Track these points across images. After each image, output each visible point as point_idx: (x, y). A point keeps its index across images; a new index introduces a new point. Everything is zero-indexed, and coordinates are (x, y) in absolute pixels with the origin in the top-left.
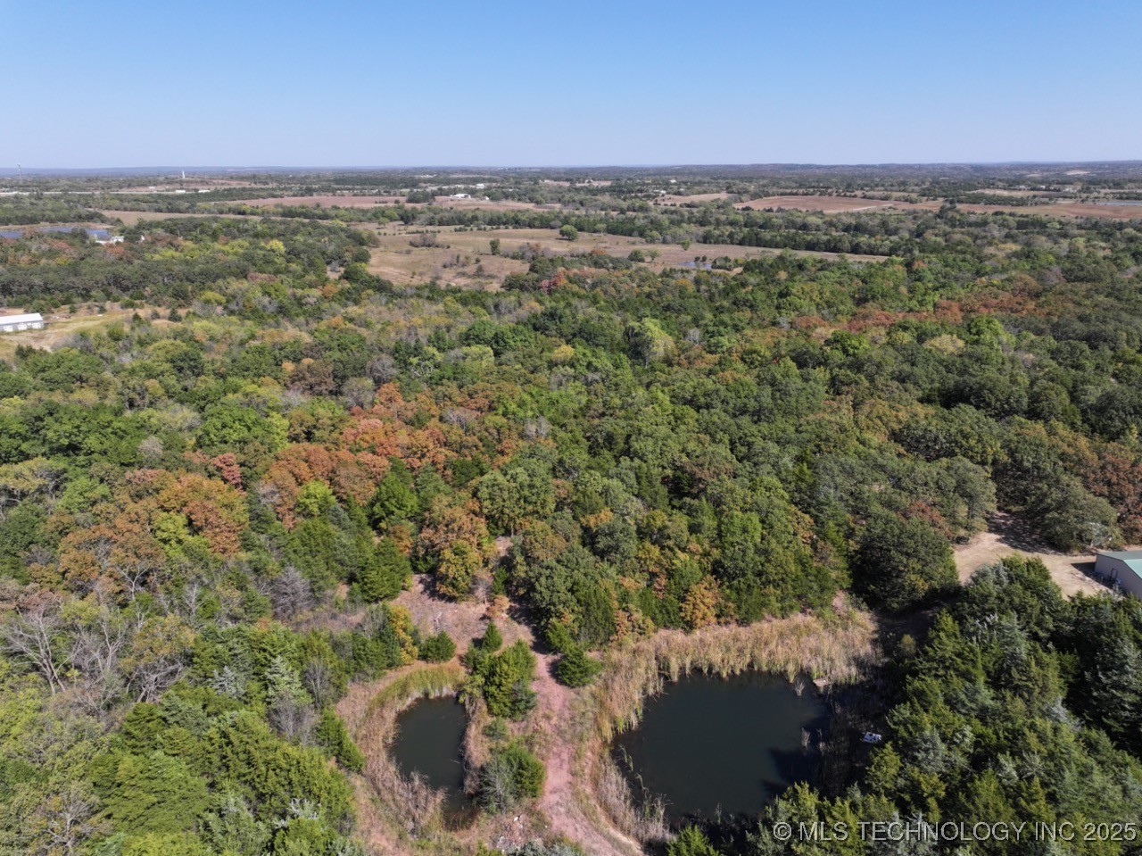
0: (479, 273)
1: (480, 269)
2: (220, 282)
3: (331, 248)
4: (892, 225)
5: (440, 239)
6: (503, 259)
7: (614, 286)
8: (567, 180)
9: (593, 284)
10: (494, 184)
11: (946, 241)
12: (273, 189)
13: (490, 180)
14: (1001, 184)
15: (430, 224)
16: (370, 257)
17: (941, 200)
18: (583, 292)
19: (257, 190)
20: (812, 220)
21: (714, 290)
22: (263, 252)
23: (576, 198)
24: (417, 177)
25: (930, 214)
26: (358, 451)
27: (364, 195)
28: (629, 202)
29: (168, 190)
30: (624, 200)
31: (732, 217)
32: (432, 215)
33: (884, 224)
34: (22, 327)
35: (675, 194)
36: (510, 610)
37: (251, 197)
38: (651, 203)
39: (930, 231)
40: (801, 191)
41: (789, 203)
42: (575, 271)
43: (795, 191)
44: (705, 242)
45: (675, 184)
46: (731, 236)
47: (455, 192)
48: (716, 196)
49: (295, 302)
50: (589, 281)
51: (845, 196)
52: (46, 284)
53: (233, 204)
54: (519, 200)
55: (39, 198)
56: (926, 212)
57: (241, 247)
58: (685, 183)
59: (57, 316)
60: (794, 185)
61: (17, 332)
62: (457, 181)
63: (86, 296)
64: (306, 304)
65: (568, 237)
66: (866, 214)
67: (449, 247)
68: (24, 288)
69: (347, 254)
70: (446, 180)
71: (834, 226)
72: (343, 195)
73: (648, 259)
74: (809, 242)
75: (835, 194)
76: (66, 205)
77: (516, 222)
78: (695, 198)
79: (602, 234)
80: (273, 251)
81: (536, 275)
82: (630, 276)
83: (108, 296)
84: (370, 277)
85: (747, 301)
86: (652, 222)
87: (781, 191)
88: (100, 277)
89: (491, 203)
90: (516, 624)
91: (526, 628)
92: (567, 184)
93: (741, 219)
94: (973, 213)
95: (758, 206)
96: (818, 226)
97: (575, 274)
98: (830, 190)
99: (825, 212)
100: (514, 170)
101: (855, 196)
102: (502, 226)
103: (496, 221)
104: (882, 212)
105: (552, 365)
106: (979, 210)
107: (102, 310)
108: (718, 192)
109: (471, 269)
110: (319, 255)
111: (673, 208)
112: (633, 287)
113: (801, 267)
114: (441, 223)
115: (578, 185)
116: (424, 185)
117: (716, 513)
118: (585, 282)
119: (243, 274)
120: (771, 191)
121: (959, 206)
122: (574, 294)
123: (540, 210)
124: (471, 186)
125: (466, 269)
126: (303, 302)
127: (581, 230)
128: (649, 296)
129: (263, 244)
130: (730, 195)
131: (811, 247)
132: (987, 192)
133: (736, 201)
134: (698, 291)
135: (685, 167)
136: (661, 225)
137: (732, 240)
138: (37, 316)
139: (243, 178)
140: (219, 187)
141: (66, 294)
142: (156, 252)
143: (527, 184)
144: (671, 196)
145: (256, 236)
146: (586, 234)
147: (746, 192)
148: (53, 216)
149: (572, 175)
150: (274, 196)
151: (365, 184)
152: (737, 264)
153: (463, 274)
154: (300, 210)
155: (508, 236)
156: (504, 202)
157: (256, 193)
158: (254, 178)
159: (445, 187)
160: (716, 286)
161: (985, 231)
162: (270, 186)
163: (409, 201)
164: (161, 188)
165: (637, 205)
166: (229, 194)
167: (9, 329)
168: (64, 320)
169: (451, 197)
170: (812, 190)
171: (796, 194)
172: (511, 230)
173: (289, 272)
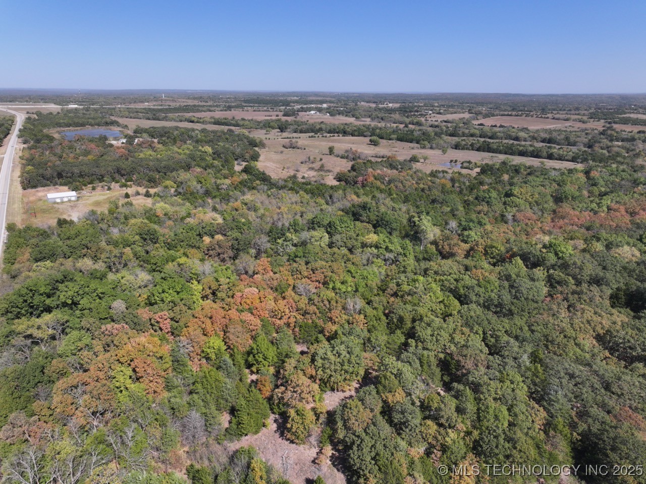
0: (322, 168)
1: (322, 166)
2: (174, 173)
3: (238, 151)
4: (572, 139)
5: (300, 143)
6: (336, 158)
7: (402, 182)
8: (374, 102)
9: (389, 181)
10: (332, 105)
11: (609, 152)
12: (210, 106)
13: (330, 102)
14: (641, 110)
15: (295, 132)
16: (260, 155)
17: (602, 121)
18: (383, 187)
19: (201, 106)
20: (522, 134)
21: (463, 187)
22: (200, 153)
23: (379, 115)
24: (289, 99)
25: (596, 131)
26: (242, 311)
27: (259, 111)
28: (410, 119)
29: (154, 106)
30: (407, 117)
31: (472, 131)
32: (296, 127)
33: (567, 138)
34: (65, 200)
35: (437, 114)
36: (332, 457)
37: (198, 111)
38: (423, 119)
39: (597, 145)
40: (514, 113)
41: (507, 121)
42: (379, 171)
43: (510, 113)
44: (456, 149)
45: (437, 107)
46: (472, 145)
47: (310, 109)
48: (462, 116)
49: (215, 187)
50: (386, 179)
51: (541, 117)
52: (81, 172)
53: (188, 115)
54: (346, 116)
55: (87, 110)
56: (593, 130)
57: (188, 149)
58: (443, 106)
59: (86, 192)
60: (509, 109)
61: (62, 202)
62: (311, 102)
63: (101, 179)
64: (221, 189)
65: (374, 143)
66: (555, 131)
67: (305, 149)
68: (69, 175)
69: (247, 154)
70: (306, 100)
71: (536, 139)
72: (248, 111)
73: (422, 160)
74: (521, 151)
75: (535, 116)
76: (100, 115)
77: (344, 132)
78: (449, 117)
79: (394, 141)
80: (206, 152)
81: (355, 173)
82: (411, 176)
83: (114, 179)
84: (259, 171)
85: (485, 197)
86: (424, 134)
87: (502, 113)
88: (110, 169)
89: (330, 117)
90: (336, 470)
91: (342, 476)
92: (373, 105)
93: (477, 132)
94: (625, 131)
95: (488, 122)
96: (525, 138)
97: (378, 174)
98: (532, 113)
99: (529, 128)
100: (344, 94)
101: (548, 118)
102: (336, 135)
103: (333, 131)
104: (565, 129)
105: (364, 245)
106: (628, 128)
107: (109, 189)
108: (463, 113)
109: (317, 165)
110: (231, 155)
111: (436, 123)
112: (413, 184)
113: (517, 170)
114: (301, 132)
115: (381, 106)
116: (293, 104)
117: (475, 399)
118: (384, 179)
119: (188, 167)
120: (495, 113)
121: (615, 126)
122: (378, 188)
123: (358, 123)
124: (319, 106)
125: (314, 165)
126: (220, 187)
127: (382, 138)
128: (423, 190)
129: (200, 148)
130: (471, 115)
131: (522, 154)
132: (632, 116)
133: (474, 119)
134: (453, 186)
135: (443, 94)
136: (429, 136)
137: (472, 147)
138: (74, 193)
139: (195, 98)
140: (181, 104)
141: (91, 178)
142: (141, 151)
143: (352, 105)
144: (435, 115)
145: (197, 142)
146: (384, 141)
147: (481, 113)
148: (93, 122)
149: (378, 99)
150: (210, 111)
151: (260, 103)
152: (476, 166)
153: (312, 169)
154: (223, 121)
155: (339, 142)
156: (338, 117)
157: (201, 109)
158: (200, 98)
159: (305, 106)
160: (464, 183)
161: (633, 145)
162: (209, 104)
163: (284, 115)
164: (151, 104)
165: (415, 121)
166: (186, 109)
167: (58, 201)
168: (89, 194)
169: (308, 113)
170: (520, 113)
171: (511, 115)
172: (341, 137)
173: (213, 166)
